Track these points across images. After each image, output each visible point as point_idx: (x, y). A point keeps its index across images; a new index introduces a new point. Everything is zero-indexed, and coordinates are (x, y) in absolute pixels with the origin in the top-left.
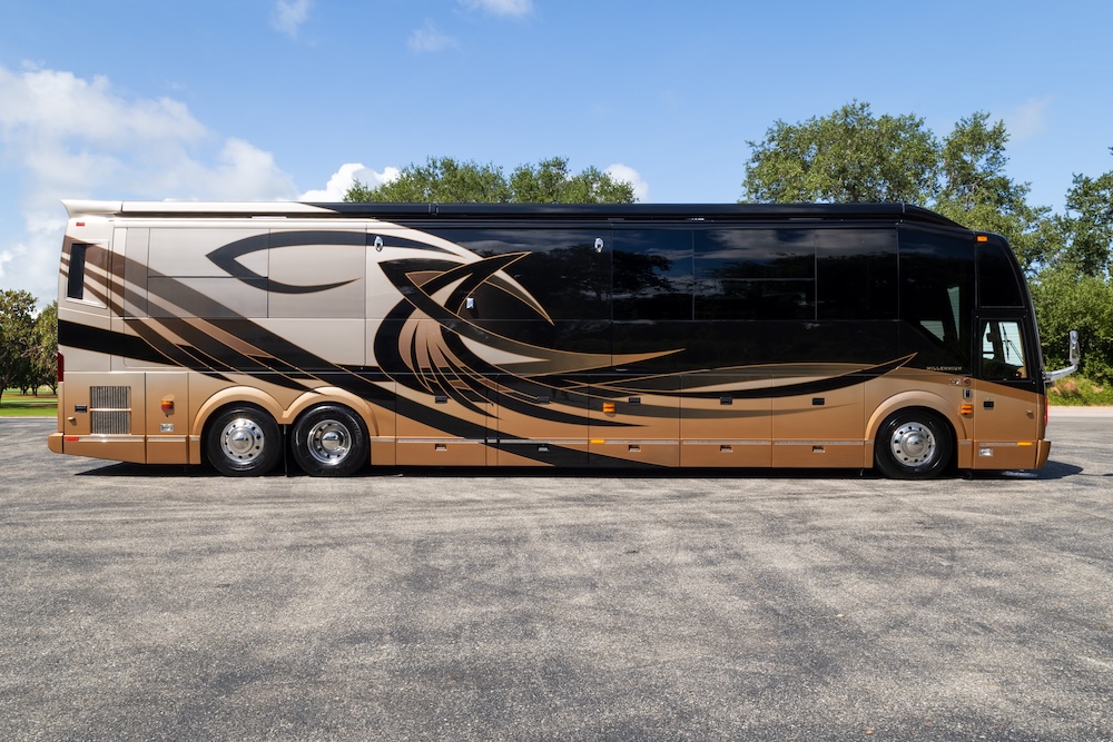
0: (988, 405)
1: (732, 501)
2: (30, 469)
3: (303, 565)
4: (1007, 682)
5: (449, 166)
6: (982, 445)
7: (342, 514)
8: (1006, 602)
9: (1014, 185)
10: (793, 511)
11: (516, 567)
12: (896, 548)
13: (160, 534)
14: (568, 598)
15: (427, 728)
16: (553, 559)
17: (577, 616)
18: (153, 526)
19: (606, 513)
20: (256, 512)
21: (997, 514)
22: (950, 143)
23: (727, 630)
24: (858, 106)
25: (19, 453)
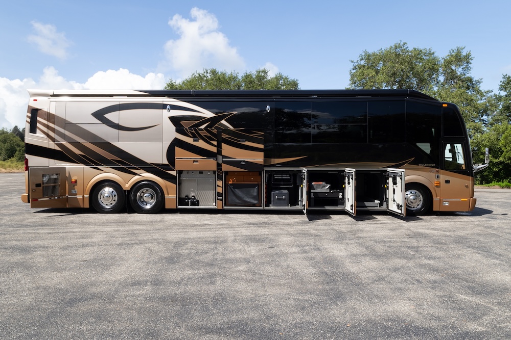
0: (447, 182)
1: (325, 225)
2: (15, 210)
3: (122, 252)
4: (419, 305)
5: (214, 72)
6: (444, 200)
7: (147, 230)
8: (433, 270)
9: (475, 80)
10: (351, 230)
11: (217, 254)
12: (393, 246)
13: (63, 238)
14: (236, 267)
15: (153, 322)
16: (235, 250)
17: (236, 275)
18: (61, 235)
19: (266, 230)
20: (108, 229)
21: (445, 231)
22: (445, 60)
23: (302, 282)
24: (402, 44)
25: (11, 203)
